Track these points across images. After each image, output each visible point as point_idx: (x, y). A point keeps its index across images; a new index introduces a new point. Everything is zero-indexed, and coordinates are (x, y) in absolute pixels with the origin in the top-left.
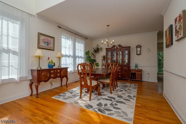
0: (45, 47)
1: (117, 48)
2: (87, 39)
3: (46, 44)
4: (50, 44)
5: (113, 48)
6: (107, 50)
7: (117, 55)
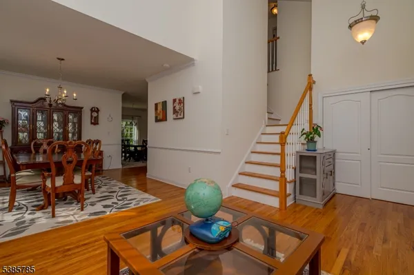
1: (50, 105)
5: (38, 105)
6: (18, 105)
7: (49, 121)
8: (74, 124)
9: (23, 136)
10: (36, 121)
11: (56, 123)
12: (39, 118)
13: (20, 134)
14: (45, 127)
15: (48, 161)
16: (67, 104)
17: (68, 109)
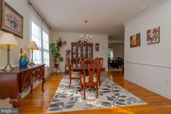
0: (11, 29)
1: (82, 43)
2: (51, 29)
3: (13, 24)
4: (17, 26)
5: (79, 44)
6: (73, 44)
7: (82, 50)
8: (90, 50)
9: (75, 56)
10: (78, 50)
11: (84, 51)
12: (79, 49)
13: (74, 55)
14: (81, 52)
15: (82, 69)
16: (88, 42)
17: (88, 44)
